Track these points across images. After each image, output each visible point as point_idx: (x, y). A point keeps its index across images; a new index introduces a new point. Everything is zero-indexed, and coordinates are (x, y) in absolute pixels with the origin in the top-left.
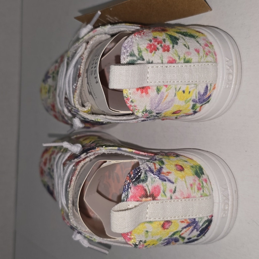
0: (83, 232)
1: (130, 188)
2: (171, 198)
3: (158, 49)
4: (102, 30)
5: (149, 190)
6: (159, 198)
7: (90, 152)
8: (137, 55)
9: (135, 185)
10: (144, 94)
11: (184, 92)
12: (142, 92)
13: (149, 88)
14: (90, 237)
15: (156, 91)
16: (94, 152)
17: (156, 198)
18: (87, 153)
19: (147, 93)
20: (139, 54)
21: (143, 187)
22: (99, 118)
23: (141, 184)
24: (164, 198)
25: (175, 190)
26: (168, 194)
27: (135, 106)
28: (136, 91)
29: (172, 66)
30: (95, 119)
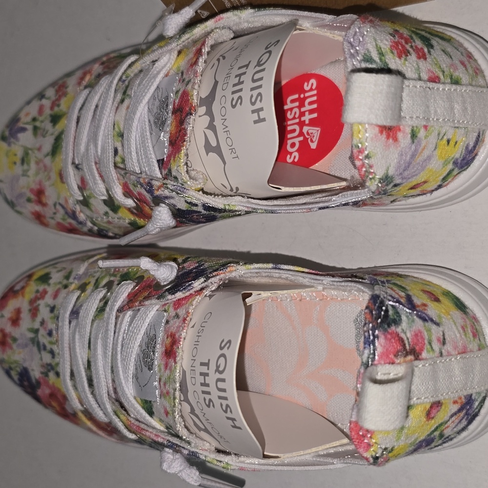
0: (201, 452)
1: (378, 338)
2: (441, 354)
3: (409, 53)
4: (235, 18)
5: (408, 339)
6: (424, 355)
7: (213, 277)
8: (377, 60)
9: (385, 330)
10: (391, 140)
11: (448, 141)
12: (388, 137)
13: (400, 130)
14: (217, 460)
15: (410, 136)
16: (222, 276)
17: (420, 357)
18: (208, 278)
19: (396, 139)
20: (381, 59)
21: (398, 335)
22: (233, 203)
23: (393, 328)
24: (431, 354)
25: (444, 339)
26: (436, 346)
27: (371, 167)
28: (379, 135)
29: (435, 88)
30: (224, 205)
